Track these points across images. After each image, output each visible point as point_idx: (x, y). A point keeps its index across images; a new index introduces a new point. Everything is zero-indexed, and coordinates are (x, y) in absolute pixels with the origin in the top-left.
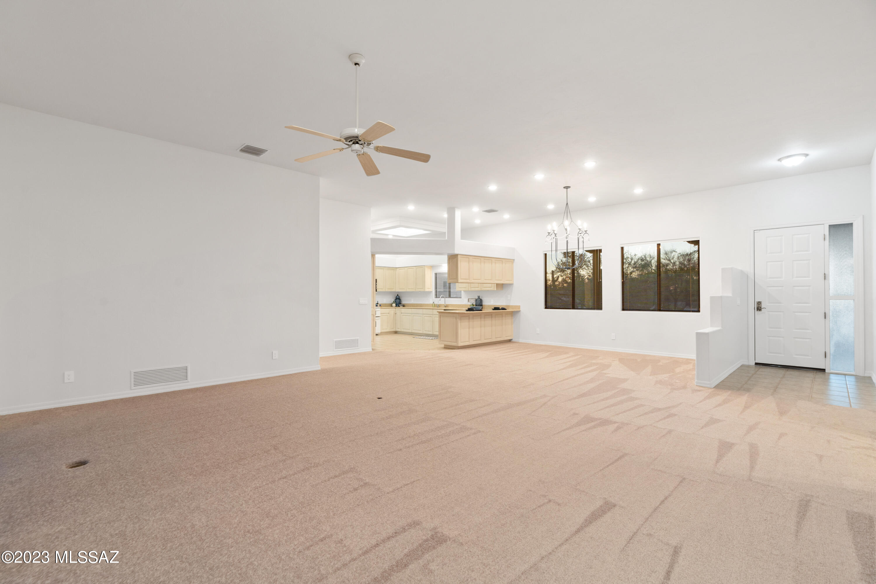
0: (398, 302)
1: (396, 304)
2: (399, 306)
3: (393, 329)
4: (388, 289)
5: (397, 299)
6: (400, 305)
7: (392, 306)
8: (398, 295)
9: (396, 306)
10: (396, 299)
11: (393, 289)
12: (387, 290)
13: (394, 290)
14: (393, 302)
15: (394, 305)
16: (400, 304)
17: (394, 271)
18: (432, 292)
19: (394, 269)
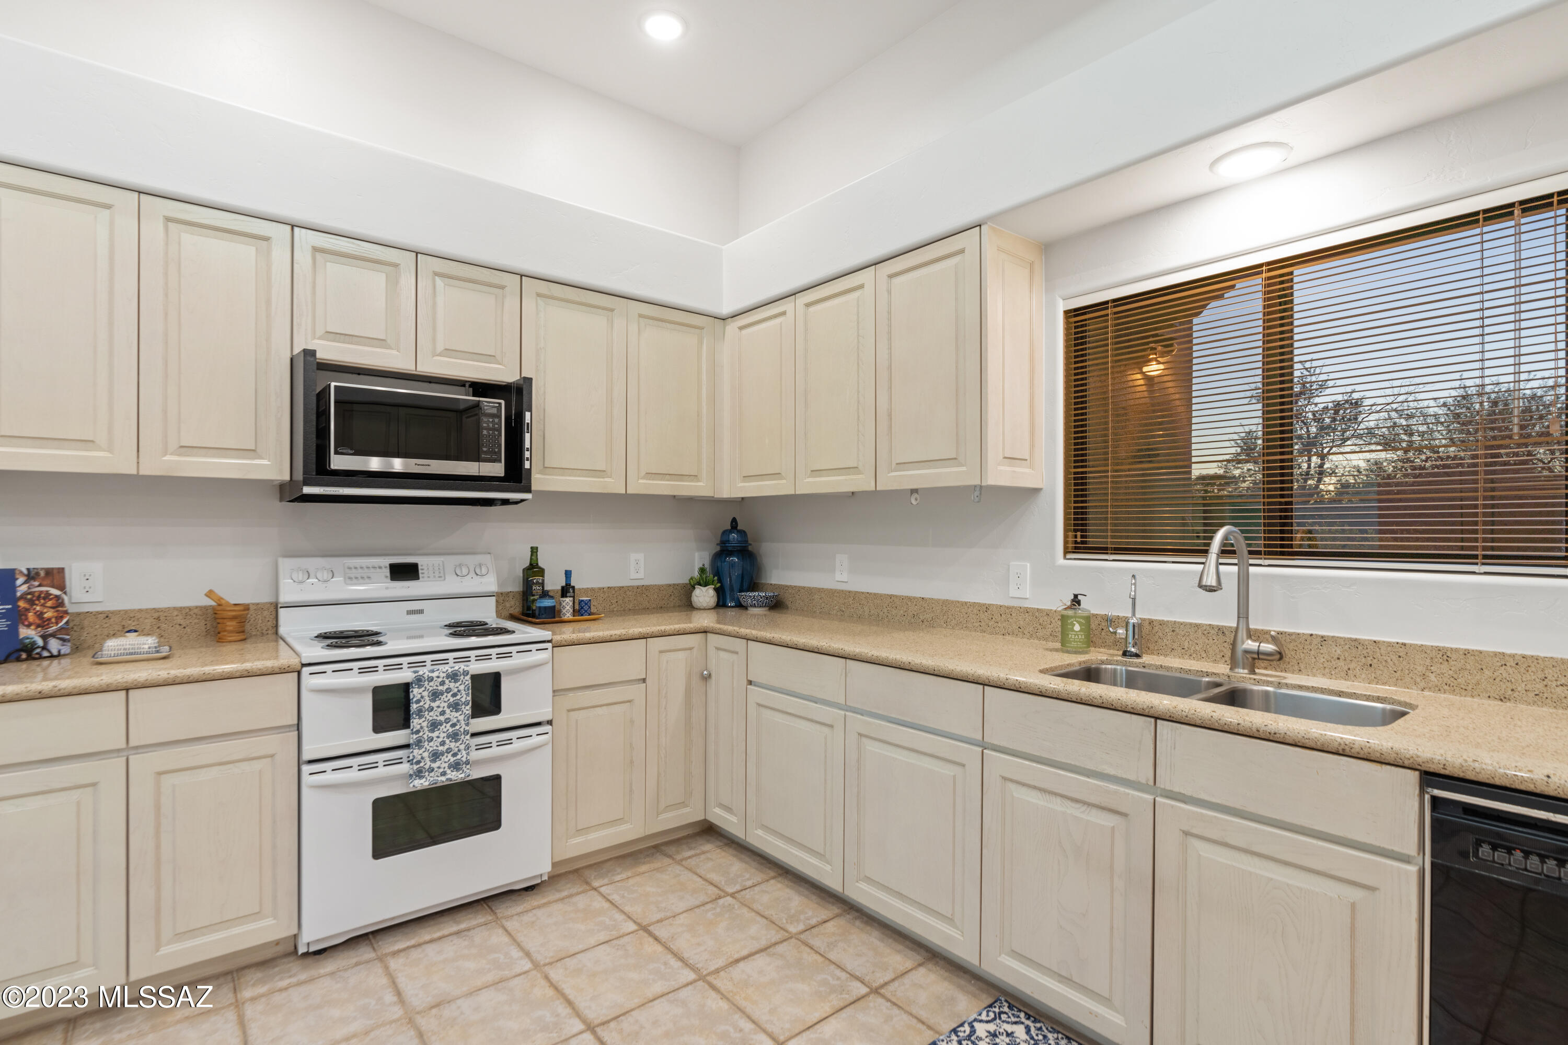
0: (736, 573)
1: (720, 592)
2: (740, 606)
3: (683, 804)
4: (650, 475)
5: (730, 553)
6: (748, 597)
7: (688, 606)
8: (734, 521)
9: (721, 604)
10: (723, 551)
11: (695, 477)
12: (639, 486)
13: (700, 488)
14: (696, 574)
15: (705, 596)
16: (754, 586)
17: (700, 343)
18: (1036, 491)
19: (702, 328)
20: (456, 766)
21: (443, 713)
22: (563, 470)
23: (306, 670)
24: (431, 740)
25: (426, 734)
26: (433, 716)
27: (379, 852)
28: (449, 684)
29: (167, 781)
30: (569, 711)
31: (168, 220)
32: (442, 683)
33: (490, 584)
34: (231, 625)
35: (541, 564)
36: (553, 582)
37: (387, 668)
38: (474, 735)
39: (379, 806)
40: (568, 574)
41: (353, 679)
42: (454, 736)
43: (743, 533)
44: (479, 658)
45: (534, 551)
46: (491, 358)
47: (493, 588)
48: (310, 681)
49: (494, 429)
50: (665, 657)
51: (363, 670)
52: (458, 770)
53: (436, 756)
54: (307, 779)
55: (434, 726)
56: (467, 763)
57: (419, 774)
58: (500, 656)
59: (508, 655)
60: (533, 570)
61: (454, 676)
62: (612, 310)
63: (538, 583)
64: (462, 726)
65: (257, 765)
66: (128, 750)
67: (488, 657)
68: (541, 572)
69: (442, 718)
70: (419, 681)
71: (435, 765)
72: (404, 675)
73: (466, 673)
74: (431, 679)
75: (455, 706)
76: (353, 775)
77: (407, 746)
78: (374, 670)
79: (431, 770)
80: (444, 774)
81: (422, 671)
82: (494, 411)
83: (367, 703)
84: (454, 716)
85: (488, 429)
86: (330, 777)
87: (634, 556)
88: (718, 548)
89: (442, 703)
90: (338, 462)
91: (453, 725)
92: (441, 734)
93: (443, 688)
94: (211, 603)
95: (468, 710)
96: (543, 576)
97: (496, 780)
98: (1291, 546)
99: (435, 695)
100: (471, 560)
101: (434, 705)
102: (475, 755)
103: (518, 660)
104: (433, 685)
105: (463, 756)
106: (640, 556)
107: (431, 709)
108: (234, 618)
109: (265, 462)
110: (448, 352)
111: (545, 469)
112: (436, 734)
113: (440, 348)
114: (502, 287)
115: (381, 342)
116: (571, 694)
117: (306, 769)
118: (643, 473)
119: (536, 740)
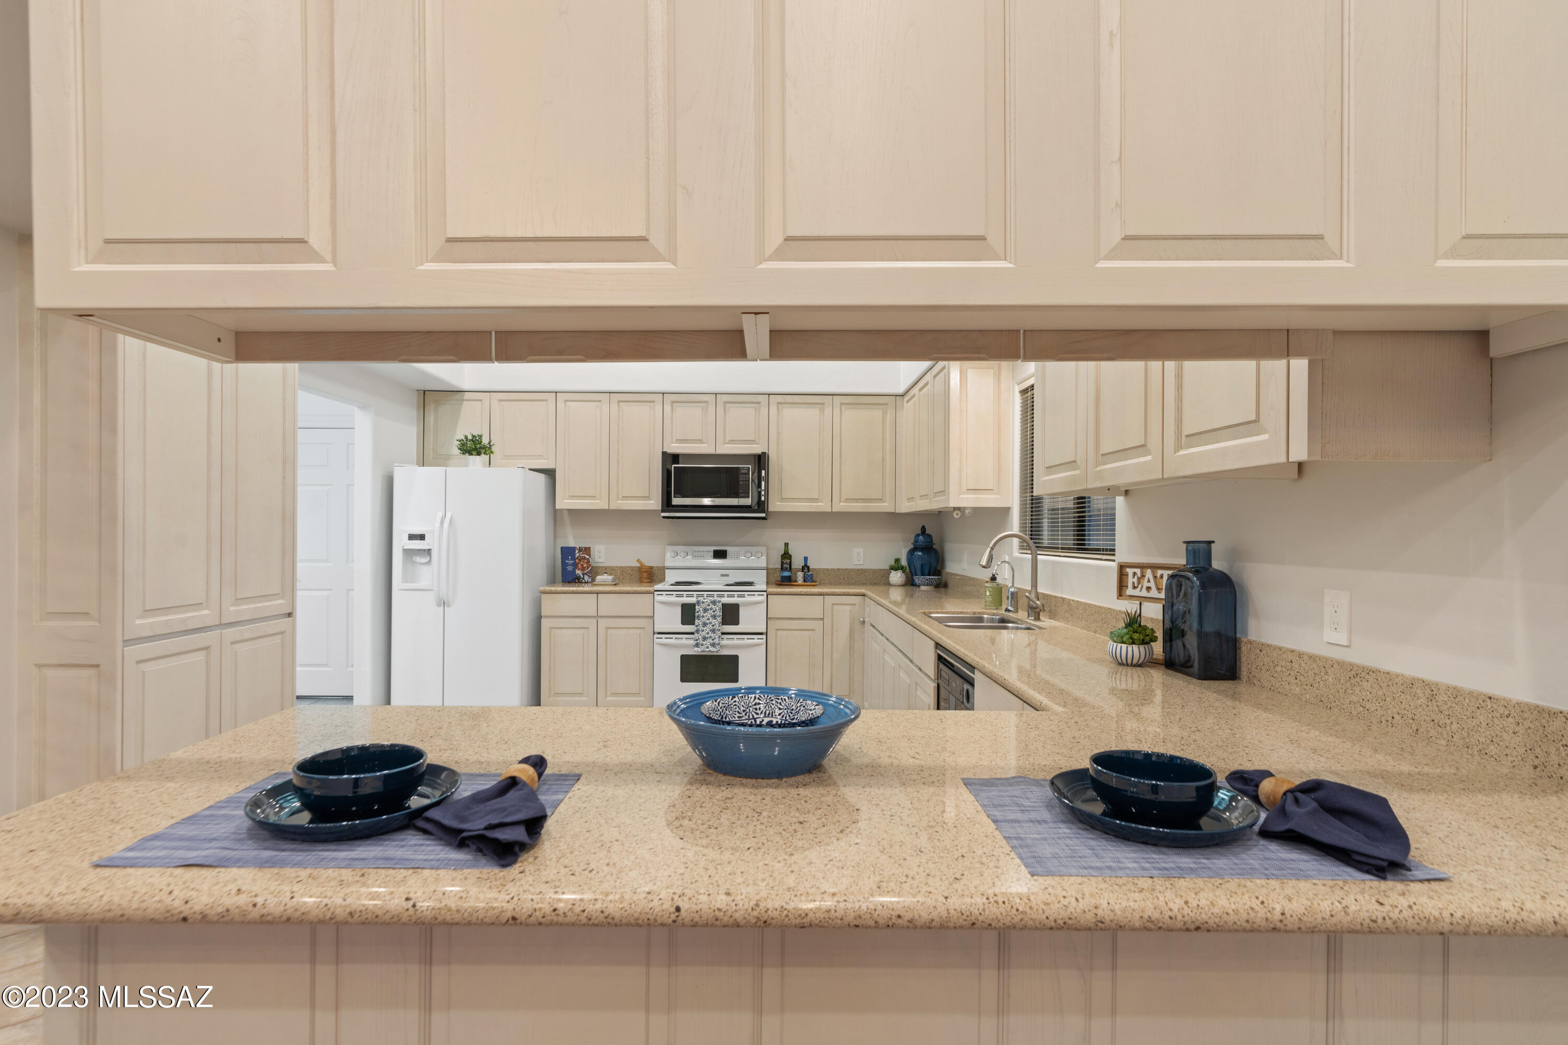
0: (924, 564)
1: (908, 575)
4: (847, 500)
5: (918, 550)
7: (888, 583)
8: (923, 528)
9: (910, 583)
10: (918, 546)
11: (881, 500)
12: (840, 506)
13: (886, 507)
14: (893, 563)
15: (897, 577)
17: (885, 413)
18: (1009, 508)
19: (887, 404)
20: (713, 645)
21: (708, 619)
22: (793, 499)
23: (656, 593)
24: (703, 631)
25: (701, 628)
26: (704, 620)
27: (683, 680)
28: (712, 606)
29: (611, 631)
30: (777, 630)
31: (619, 401)
32: (709, 605)
33: (762, 562)
34: (645, 575)
35: (790, 552)
36: (797, 563)
37: (688, 596)
38: (723, 634)
39: (683, 657)
40: (806, 559)
41: (673, 599)
42: (713, 631)
43: (930, 536)
44: (729, 596)
45: (786, 545)
46: (752, 442)
47: (764, 565)
48: (658, 598)
49: (746, 481)
50: (836, 608)
51: (678, 596)
52: (714, 647)
53: (705, 639)
54: (656, 641)
55: (705, 624)
56: (719, 644)
57: (697, 645)
58: (739, 596)
59: (743, 596)
60: (786, 556)
61: (714, 603)
62: (824, 404)
63: (786, 563)
64: (717, 627)
65: (639, 631)
66: (598, 616)
67: (733, 596)
68: (790, 557)
69: (708, 622)
70: (698, 602)
71: (704, 643)
72: (693, 600)
73: (719, 602)
74: (703, 603)
75: (714, 617)
76: (673, 641)
77: (693, 633)
78: (682, 596)
79: (702, 645)
80: (708, 648)
81: (701, 599)
82: (746, 471)
83: (678, 611)
84: (713, 621)
85: (743, 481)
86: (664, 641)
87: (856, 550)
88: (912, 546)
89: (708, 614)
90: (676, 501)
91: (713, 626)
92: (707, 629)
93: (709, 607)
94: (639, 565)
95: (720, 619)
96: (790, 559)
97: (736, 658)
98: (1084, 545)
99: (705, 610)
100: (754, 549)
101: (705, 615)
102: (724, 642)
103: (748, 599)
104: (704, 605)
105: (717, 641)
106: (861, 550)
107: (703, 617)
108: (646, 572)
109: (653, 502)
110: (732, 442)
111: (783, 499)
112: (705, 629)
113: (727, 440)
114: (759, 403)
115: (700, 441)
116: (778, 621)
117: (656, 636)
118: (843, 499)
119: (756, 641)
